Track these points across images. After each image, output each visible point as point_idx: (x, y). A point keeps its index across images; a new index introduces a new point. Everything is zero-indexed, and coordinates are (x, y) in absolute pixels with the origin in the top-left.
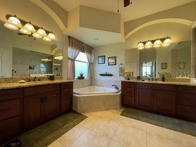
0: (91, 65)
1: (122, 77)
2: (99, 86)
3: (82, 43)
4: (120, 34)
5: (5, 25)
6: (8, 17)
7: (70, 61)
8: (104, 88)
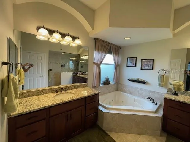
0: (118, 68)
1: (163, 88)
2: (126, 92)
3: (109, 43)
4: (168, 29)
5: (36, 37)
6: (38, 28)
7: (95, 66)
8: (134, 96)
